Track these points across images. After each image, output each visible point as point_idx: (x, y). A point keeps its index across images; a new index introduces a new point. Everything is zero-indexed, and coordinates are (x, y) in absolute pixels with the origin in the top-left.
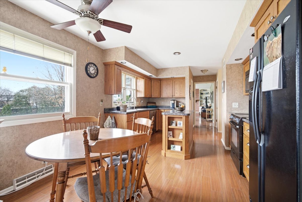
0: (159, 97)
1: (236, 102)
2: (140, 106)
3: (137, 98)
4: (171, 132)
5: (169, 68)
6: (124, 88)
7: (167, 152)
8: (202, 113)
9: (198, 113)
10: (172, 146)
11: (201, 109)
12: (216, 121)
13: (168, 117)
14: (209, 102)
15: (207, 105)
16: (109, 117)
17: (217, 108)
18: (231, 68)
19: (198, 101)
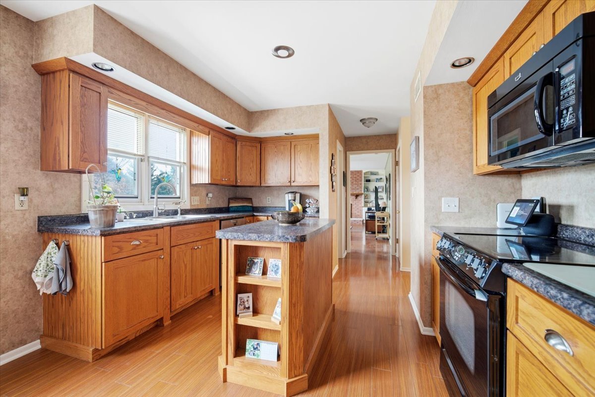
0: (258, 184)
1: (453, 196)
2: (205, 207)
3: (192, 186)
4: (250, 295)
5: (278, 110)
6: (143, 158)
7: (233, 365)
8: (366, 220)
9: (360, 221)
10: (250, 344)
11: (366, 212)
12: (397, 241)
13: (236, 246)
14: (383, 199)
15: (377, 205)
16: (52, 244)
17: (399, 212)
18: (437, 97)
19: (360, 196)
